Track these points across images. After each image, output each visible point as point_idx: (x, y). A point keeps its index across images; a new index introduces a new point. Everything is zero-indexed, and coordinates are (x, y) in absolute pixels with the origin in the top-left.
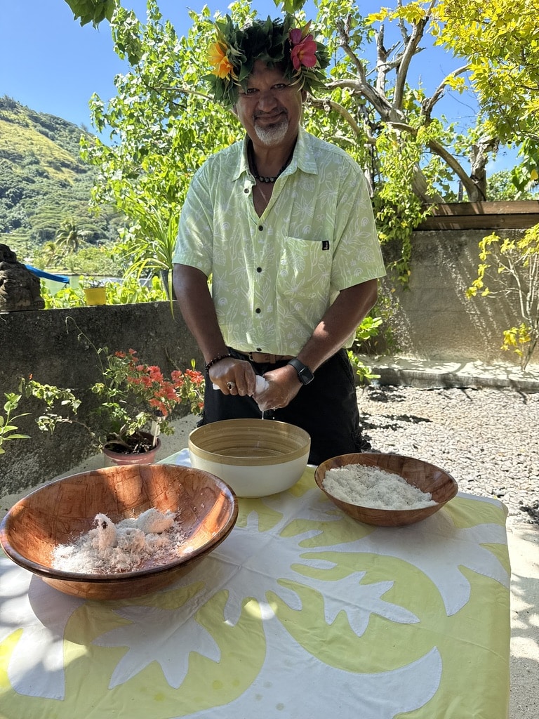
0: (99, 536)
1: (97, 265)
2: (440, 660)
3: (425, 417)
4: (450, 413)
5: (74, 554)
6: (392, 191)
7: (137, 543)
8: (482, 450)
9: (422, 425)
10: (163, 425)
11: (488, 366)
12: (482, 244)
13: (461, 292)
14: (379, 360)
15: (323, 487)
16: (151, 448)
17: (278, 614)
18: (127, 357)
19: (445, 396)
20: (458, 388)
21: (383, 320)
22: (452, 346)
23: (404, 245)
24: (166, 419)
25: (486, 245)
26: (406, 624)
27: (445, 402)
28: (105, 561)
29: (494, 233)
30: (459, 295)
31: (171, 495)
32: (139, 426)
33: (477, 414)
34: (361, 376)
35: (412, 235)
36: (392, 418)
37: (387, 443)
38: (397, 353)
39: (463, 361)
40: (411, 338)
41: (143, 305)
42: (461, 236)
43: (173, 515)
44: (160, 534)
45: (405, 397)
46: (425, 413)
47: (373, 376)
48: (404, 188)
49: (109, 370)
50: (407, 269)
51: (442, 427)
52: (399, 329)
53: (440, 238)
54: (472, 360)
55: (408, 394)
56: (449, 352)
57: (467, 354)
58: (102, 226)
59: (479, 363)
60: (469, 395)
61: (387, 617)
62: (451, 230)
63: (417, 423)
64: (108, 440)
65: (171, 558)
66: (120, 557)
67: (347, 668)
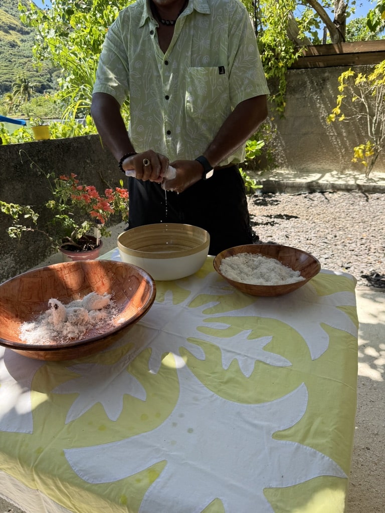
0: (53, 315)
1: (46, 110)
2: (307, 392)
3: (294, 215)
4: (313, 211)
5: (35, 328)
6: (271, 36)
7: (82, 318)
8: (336, 236)
9: (292, 220)
10: (102, 230)
11: (341, 174)
12: (341, 78)
13: (323, 118)
14: (262, 175)
15: (220, 271)
16: (96, 247)
17: (188, 364)
18: (70, 180)
19: (310, 198)
20: (319, 192)
21: (265, 143)
22: (315, 161)
23: (281, 82)
24: (105, 225)
25: (344, 79)
26: (282, 367)
27: (308, 203)
28: (59, 332)
29: (350, 69)
30: (322, 121)
31: (107, 282)
32: (85, 231)
33: (332, 211)
34: (249, 187)
35: (287, 73)
36: (270, 217)
37: (266, 235)
38: (275, 168)
39: (323, 172)
40: (286, 156)
41: (79, 138)
42: (324, 73)
43: (109, 296)
44: (100, 310)
45: (280, 201)
46: (294, 212)
47: (257, 187)
48: (280, 33)
49: (57, 190)
50: (283, 101)
51: (306, 222)
52: (277, 150)
53: (308, 75)
54: (330, 171)
55: (282, 199)
56: (313, 166)
57: (327, 167)
58: (47, 79)
59: (334, 173)
60: (327, 197)
61: (268, 362)
62: (317, 68)
63: (289, 219)
64: (63, 242)
65: (108, 327)
66: (70, 329)
67: (239, 401)
